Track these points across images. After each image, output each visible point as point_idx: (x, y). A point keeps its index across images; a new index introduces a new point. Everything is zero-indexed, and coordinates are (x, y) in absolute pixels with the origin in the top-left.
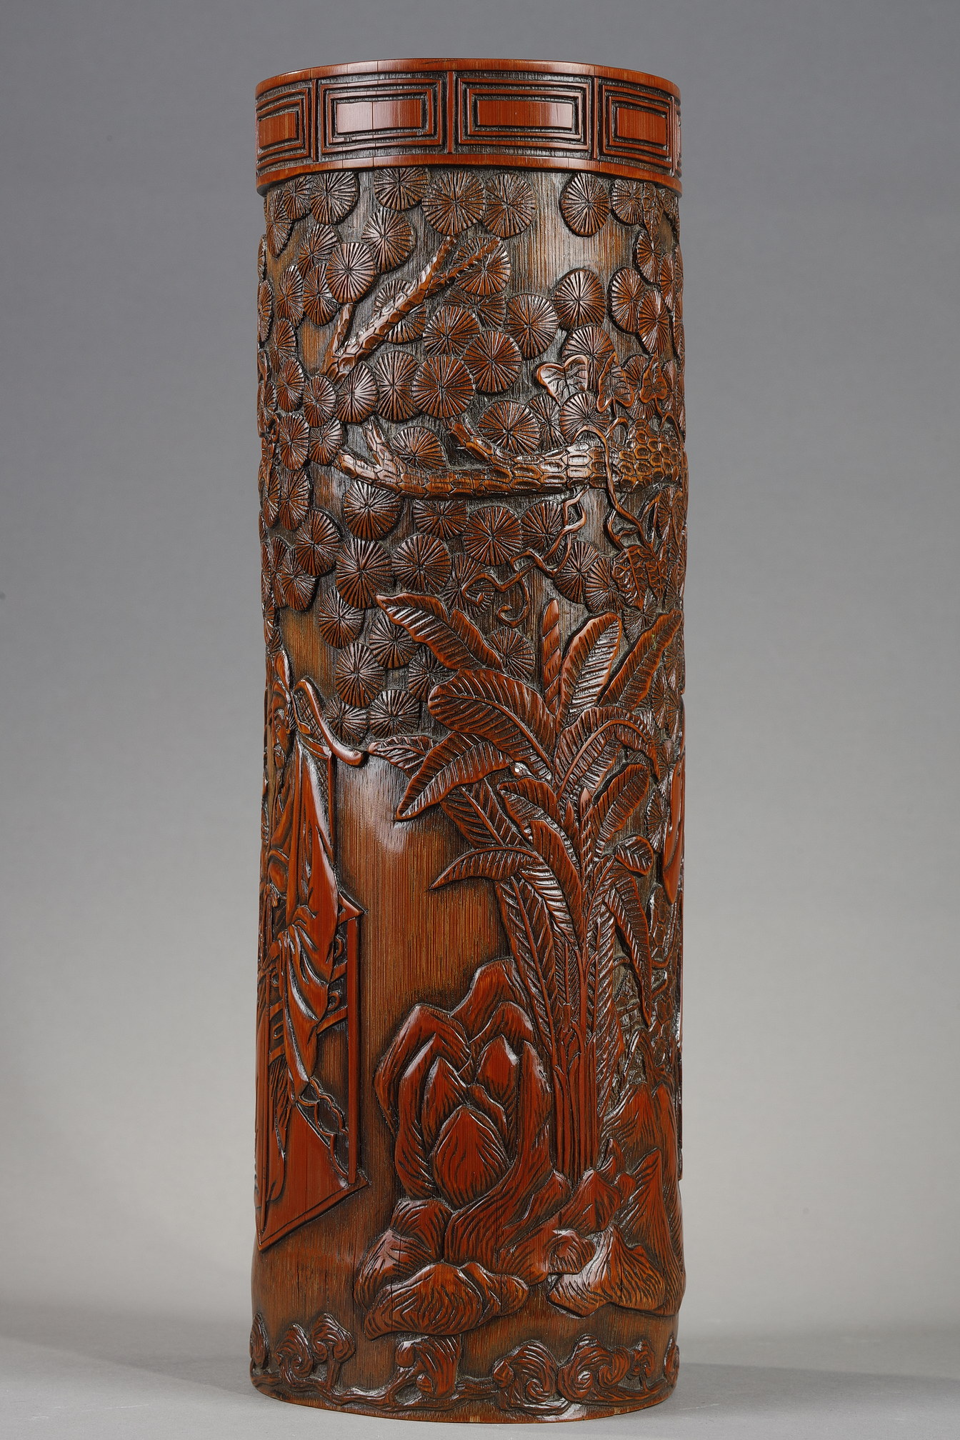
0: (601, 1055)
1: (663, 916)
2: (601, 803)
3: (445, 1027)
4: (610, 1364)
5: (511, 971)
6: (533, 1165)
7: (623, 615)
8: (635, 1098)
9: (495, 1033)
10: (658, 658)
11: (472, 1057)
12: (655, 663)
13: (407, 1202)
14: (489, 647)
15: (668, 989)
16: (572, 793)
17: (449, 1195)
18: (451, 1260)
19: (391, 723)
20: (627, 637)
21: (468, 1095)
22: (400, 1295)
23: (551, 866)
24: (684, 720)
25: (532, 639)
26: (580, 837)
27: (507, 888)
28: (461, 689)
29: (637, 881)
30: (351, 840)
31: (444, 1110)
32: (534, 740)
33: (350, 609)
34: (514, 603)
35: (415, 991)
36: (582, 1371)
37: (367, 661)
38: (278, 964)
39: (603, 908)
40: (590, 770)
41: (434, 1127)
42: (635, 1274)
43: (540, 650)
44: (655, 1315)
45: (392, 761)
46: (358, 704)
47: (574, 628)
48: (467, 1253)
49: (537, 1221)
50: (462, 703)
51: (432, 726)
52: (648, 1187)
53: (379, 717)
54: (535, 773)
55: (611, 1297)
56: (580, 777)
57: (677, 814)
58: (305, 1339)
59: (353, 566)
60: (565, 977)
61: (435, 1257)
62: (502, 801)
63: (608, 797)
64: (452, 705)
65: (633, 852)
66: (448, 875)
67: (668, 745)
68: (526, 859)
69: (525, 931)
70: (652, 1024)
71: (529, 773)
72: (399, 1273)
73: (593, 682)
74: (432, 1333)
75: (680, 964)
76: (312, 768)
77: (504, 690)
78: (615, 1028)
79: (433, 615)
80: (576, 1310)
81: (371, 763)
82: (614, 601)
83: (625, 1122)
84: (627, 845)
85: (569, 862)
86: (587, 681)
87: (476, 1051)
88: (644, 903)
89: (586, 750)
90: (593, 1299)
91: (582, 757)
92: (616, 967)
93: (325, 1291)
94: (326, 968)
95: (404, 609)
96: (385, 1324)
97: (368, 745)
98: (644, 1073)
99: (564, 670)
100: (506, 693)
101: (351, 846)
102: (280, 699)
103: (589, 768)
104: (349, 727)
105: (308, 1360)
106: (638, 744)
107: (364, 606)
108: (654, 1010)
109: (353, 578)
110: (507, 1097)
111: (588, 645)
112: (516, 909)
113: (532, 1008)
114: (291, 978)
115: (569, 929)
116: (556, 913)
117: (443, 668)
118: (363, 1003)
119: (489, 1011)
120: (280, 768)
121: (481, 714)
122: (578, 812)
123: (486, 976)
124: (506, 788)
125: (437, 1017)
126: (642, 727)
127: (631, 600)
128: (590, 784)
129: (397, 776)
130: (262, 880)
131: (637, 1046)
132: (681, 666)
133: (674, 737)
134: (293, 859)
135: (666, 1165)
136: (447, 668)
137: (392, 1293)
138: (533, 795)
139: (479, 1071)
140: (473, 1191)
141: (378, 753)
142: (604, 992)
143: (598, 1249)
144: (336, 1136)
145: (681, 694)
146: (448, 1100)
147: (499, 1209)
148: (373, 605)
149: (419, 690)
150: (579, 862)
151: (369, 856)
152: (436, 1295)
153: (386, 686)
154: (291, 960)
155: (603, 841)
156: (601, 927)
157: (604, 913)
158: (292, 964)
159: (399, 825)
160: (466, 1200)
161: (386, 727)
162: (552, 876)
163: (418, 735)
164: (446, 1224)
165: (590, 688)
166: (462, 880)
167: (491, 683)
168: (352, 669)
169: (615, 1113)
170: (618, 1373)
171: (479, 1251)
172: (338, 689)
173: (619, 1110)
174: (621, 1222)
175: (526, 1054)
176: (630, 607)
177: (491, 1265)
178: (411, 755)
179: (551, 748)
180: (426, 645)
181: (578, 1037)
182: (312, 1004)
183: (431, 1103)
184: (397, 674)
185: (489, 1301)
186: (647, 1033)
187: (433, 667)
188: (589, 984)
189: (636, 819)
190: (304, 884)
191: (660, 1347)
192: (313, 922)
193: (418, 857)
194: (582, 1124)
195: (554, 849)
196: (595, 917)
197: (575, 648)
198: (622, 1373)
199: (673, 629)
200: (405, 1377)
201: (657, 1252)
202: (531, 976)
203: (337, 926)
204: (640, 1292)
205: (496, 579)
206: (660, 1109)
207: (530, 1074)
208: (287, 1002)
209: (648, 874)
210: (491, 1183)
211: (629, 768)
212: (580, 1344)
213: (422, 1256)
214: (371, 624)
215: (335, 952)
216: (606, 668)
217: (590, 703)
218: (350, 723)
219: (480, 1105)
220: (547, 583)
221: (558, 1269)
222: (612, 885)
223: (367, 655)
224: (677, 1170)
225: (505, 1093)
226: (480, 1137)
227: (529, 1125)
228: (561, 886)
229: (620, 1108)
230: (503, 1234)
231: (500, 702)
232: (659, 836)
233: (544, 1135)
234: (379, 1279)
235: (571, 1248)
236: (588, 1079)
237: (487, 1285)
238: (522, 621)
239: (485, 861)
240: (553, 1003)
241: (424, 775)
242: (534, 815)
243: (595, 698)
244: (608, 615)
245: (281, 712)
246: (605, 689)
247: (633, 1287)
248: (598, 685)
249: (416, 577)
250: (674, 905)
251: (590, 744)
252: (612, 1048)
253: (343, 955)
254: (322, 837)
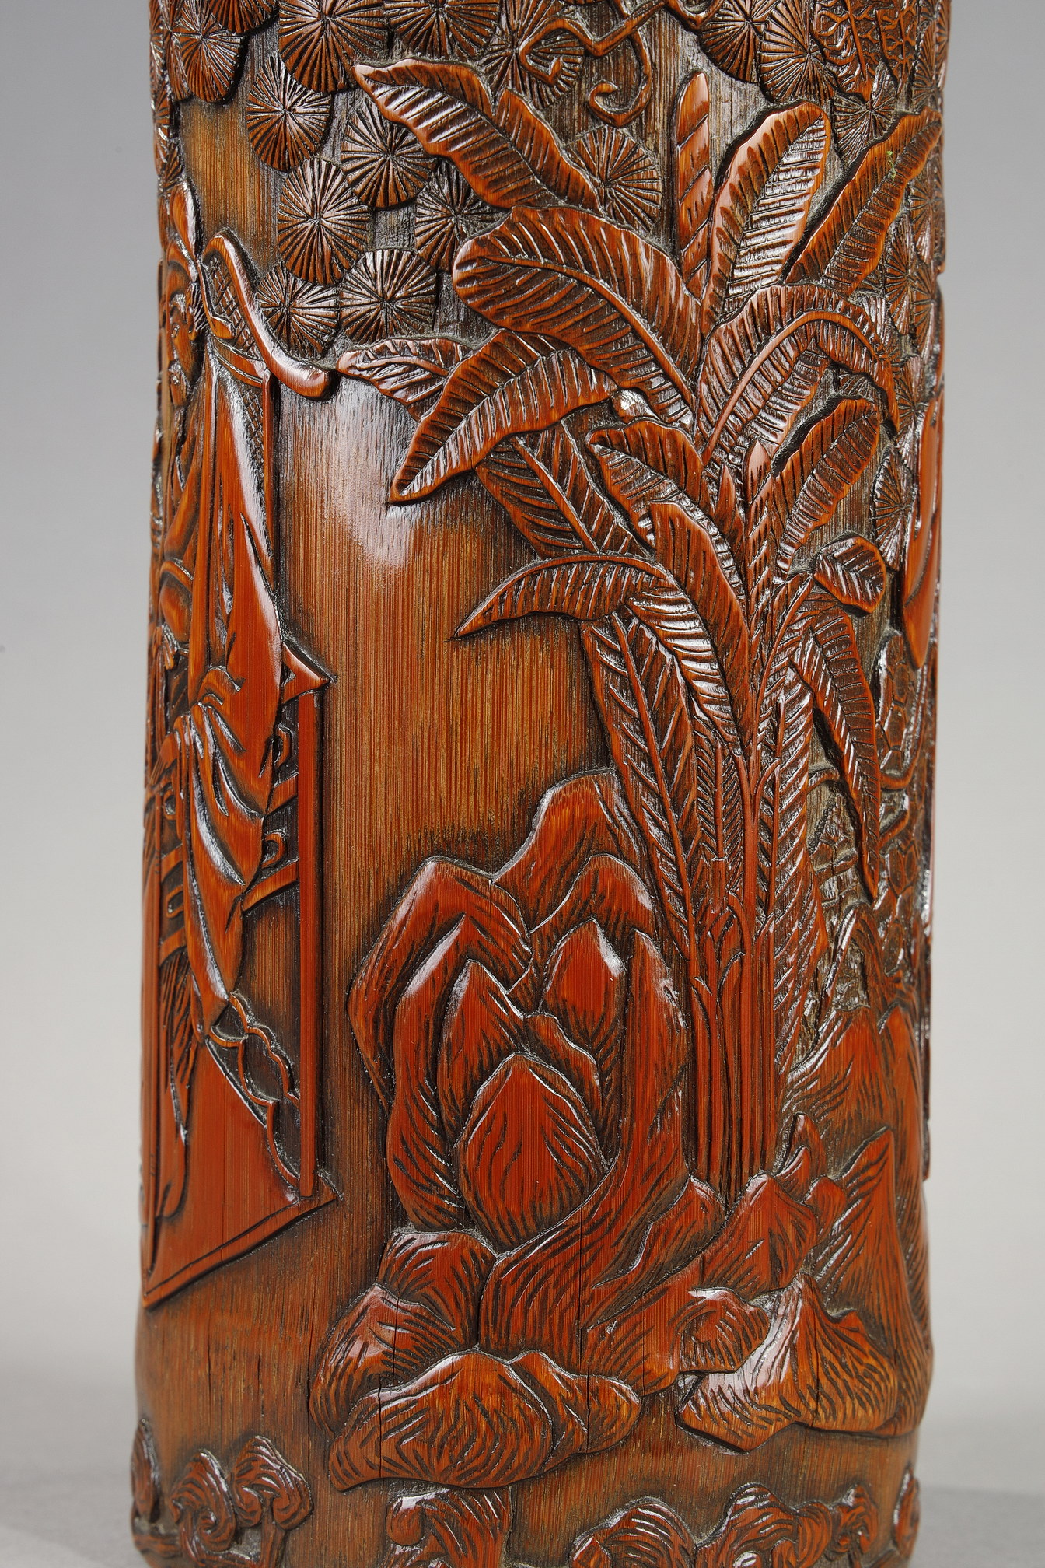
0: (784, 956)
1: (902, 691)
2: (787, 472)
3: (482, 903)
4: (794, 1535)
5: (611, 795)
6: (650, 1170)
7: (833, 109)
8: (848, 1035)
9: (579, 915)
10: (898, 196)
11: (535, 961)
12: (892, 206)
13: (410, 1236)
14: (571, 165)
15: (909, 827)
16: (732, 451)
17: (490, 1223)
18: (492, 1346)
19: (382, 314)
20: (840, 153)
21: (525, 1034)
22: (396, 1411)
23: (691, 594)
24: (942, 321)
25: (656, 150)
26: (748, 538)
27: (604, 634)
28: (516, 246)
29: (855, 624)
30: (306, 542)
31: (481, 1061)
32: (660, 346)
33: (305, 93)
34: (622, 79)
35: (426, 834)
36: (742, 1552)
37: (337, 195)
38: (174, 777)
39: (791, 675)
40: (766, 407)
41: (461, 1094)
42: (844, 1366)
43: (671, 171)
44: (879, 1437)
45: (383, 386)
46: (319, 278)
47: (738, 130)
48: (524, 1334)
49: (659, 1273)
50: (517, 274)
51: (462, 319)
52: (868, 1203)
53: (359, 303)
54: (660, 411)
55: (798, 1412)
56: (749, 421)
57: (929, 502)
58: (222, 1481)
59: (310, 8)
60: (715, 807)
61: (461, 1340)
62: (596, 465)
63: (802, 461)
64: (499, 278)
65: (848, 569)
66: (490, 608)
67: (915, 366)
68: (642, 578)
69: (640, 719)
70: (879, 895)
71: (650, 412)
72: (394, 1371)
73: (775, 237)
74: (456, 1483)
75: (930, 781)
76: (236, 404)
77: (600, 248)
78: (811, 904)
79: (464, 99)
80: (731, 1439)
81: (344, 392)
82: (815, 80)
83: (828, 1082)
84: (836, 554)
85: (725, 586)
86: (764, 234)
87: (542, 950)
88: (867, 666)
89: (759, 369)
90: (763, 1419)
91: (752, 382)
92: (813, 788)
93: (257, 1395)
94: (259, 788)
95: (407, 90)
96: (368, 1463)
97: (337, 357)
98: (865, 988)
99: (718, 211)
100: (603, 255)
101: (306, 552)
102: (179, 276)
103: (765, 404)
104: (302, 324)
105: (227, 1521)
106: (859, 361)
107: (331, 87)
108: (884, 868)
109: (311, 33)
110: (601, 1037)
111: (765, 164)
112: (622, 675)
113: (652, 868)
114: (196, 803)
115: (725, 715)
116: (699, 684)
117: (483, 206)
118: (327, 856)
119: (568, 873)
120: (179, 407)
121: (556, 296)
122: (742, 488)
123: (562, 806)
124: (603, 442)
125: (468, 884)
126: (867, 327)
127: (848, 80)
128: (767, 435)
129: (394, 416)
130: (151, 618)
131: (851, 938)
132: (939, 220)
133: (926, 351)
134: (199, 579)
135: (901, 1158)
136: (491, 206)
137: (380, 1405)
138: (656, 454)
139: (549, 988)
140: (535, 1216)
141: (357, 373)
142: (790, 835)
143: (775, 1325)
144: (277, 1106)
145: (939, 272)
146: (488, 1043)
147: (585, 1251)
148: (349, 85)
149: (435, 248)
150: (745, 585)
151: (339, 572)
152: (463, 1412)
153: (373, 243)
154: (197, 771)
155: (791, 545)
156: (787, 710)
157: (792, 685)
158: (199, 778)
159: (396, 512)
160: (522, 1233)
161: (372, 322)
162: (693, 613)
163: (433, 338)
164: (483, 1278)
165: (768, 247)
166: (517, 619)
167: (576, 235)
168: (309, 211)
169: (808, 1065)
170: (809, 1552)
171: (546, 1329)
172: (281, 249)
173: (817, 1059)
174: (816, 1271)
175: (639, 957)
176: (846, 95)
177: (569, 1357)
178: (419, 375)
179: (693, 364)
180: (450, 160)
181: (739, 924)
182: (234, 854)
183: (454, 1049)
184: (393, 218)
185: (565, 1426)
186: (870, 912)
187: (464, 204)
188: (762, 821)
189: (854, 504)
190: (219, 626)
191: (886, 1494)
192: (235, 698)
193: (433, 573)
194: (747, 1088)
195: (696, 559)
196: (775, 691)
197: (741, 169)
198: (816, 1552)
199: (925, 145)
200: (405, 1564)
201: (885, 1321)
202: (650, 806)
203: (280, 707)
204: (852, 1399)
205: (587, 31)
206: (893, 1054)
207: (646, 995)
208: (191, 848)
209: (875, 610)
210: (571, 1202)
211: (842, 406)
212: (739, 1502)
213: (438, 1338)
214: (345, 121)
215: (275, 757)
216: (800, 211)
217: (768, 276)
218: (304, 315)
219: (549, 1054)
220: (686, 42)
221: (698, 1363)
222: (808, 631)
223: (337, 181)
224: (922, 1163)
225: (598, 1031)
226: (549, 1114)
227: (644, 1092)
228: (710, 632)
229: (817, 1056)
230: (592, 1298)
231: (592, 271)
232: (896, 539)
233: (672, 1111)
234: (357, 1378)
235: (723, 1324)
236: (757, 1003)
237: (560, 1395)
238: (636, 115)
239: (562, 582)
240: (693, 857)
241: (443, 413)
242: (657, 493)
243: (777, 267)
244: (804, 108)
245: (180, 299)
246: (797, 250)
247: (839, 1392)
248: (784, 243)
249: (430, 29)
250: (923, 670)
251: (768, 358)
252: (804, 943)
253: (291, 762)
254: (252, 535)
